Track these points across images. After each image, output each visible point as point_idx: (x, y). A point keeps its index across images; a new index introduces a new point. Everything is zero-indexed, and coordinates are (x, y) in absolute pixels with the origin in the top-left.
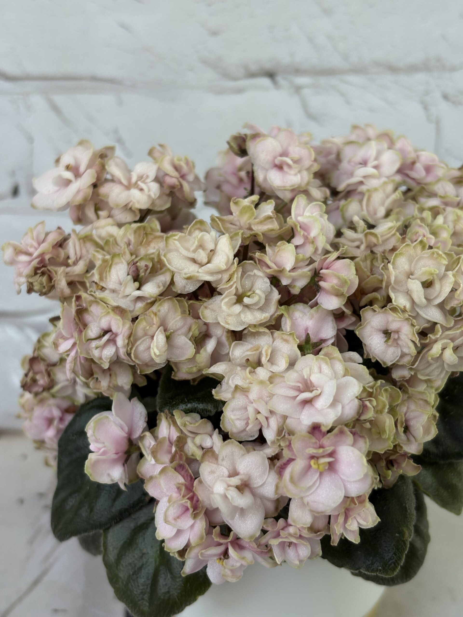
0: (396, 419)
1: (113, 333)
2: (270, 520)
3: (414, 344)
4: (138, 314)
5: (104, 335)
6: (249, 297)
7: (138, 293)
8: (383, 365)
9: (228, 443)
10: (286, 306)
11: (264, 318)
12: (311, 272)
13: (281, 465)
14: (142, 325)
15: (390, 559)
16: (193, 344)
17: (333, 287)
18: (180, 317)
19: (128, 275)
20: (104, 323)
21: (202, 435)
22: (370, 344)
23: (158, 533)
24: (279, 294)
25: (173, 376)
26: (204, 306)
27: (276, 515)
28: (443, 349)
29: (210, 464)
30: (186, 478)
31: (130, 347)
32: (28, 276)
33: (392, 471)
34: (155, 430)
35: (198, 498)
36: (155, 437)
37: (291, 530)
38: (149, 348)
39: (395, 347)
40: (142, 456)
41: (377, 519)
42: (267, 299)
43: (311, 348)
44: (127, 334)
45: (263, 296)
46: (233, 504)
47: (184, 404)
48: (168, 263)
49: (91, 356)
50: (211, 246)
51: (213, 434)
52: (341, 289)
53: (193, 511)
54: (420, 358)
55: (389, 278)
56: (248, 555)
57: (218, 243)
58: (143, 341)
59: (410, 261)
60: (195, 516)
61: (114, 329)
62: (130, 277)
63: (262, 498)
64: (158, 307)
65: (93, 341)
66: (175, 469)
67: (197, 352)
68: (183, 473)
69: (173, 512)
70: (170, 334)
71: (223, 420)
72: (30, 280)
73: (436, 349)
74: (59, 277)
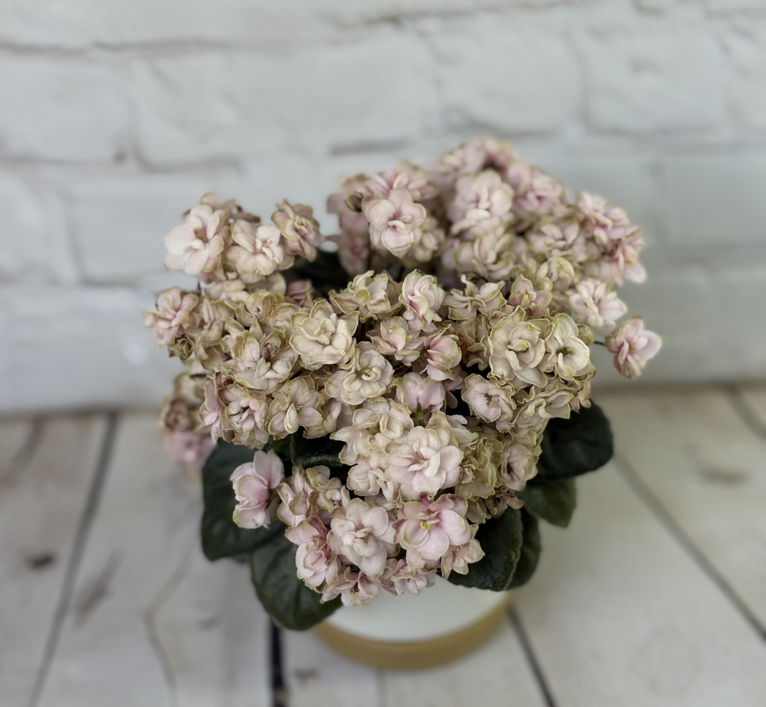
0: (499, 466)
1: (251, 410)
2: (391, 560)
3: (511, 407)
4: (271, 392)
5: (243, 412)
6: (366, 374)
7: (270, 374)
8: (486, 422)
9: (354, 501)
10: (400, 377)
11: (381, 392)
12: (420, 349)
13: (398, 523)
14: (276, 405)
15: (499, 578)
16: (320, 413)
17: (438, 365)
18: (308, 392)
19: (261, 357)
20: (244, 403)
21: (332, 490)
22: (475, 404)
23: (299, 573)
24: (393, 369)
25: (305, 435)
26: (328, 382)
27: (397, 554)
28: (537, 407)
29: (340, 519)
30: (320, 530)
31: (267, 423)
32: (170, 345)
33: (498, 508)
34: (290, 479)
35: (330, 548)
36: (291, 486)
37: (409, 569)
38: (283, 421)
39: (496, 407)
40: (281, 501)
41: (482, 553)
42: (383, 371)
43: (422, 414)
44: (263, 415)
45: (379, 373)
46: (360, 554)
47: (315, 457)
48: (295, 349)
49: (233, 428)
50: (332, 329)
51: (341, 489)
52: (446, 367)
53: (327, 560)
54: (517, 416)
55: (488, 348)
56: (374, 588)
57: (338, 324)
58: (278, 416)
59: (508, 332)
60: (328, 564)
61: (252, 407)
62: (262, 359)
63: (384, 543)
64: (288, 386)
65: (234, 417)
66: (311, 523)
67: (325, 418)
68: (317, 526)
69: (310, 559)
70: (300, 409)
71: (349, 482)
72: (172, 349)
73: (530, 410)
74: (197, 346)
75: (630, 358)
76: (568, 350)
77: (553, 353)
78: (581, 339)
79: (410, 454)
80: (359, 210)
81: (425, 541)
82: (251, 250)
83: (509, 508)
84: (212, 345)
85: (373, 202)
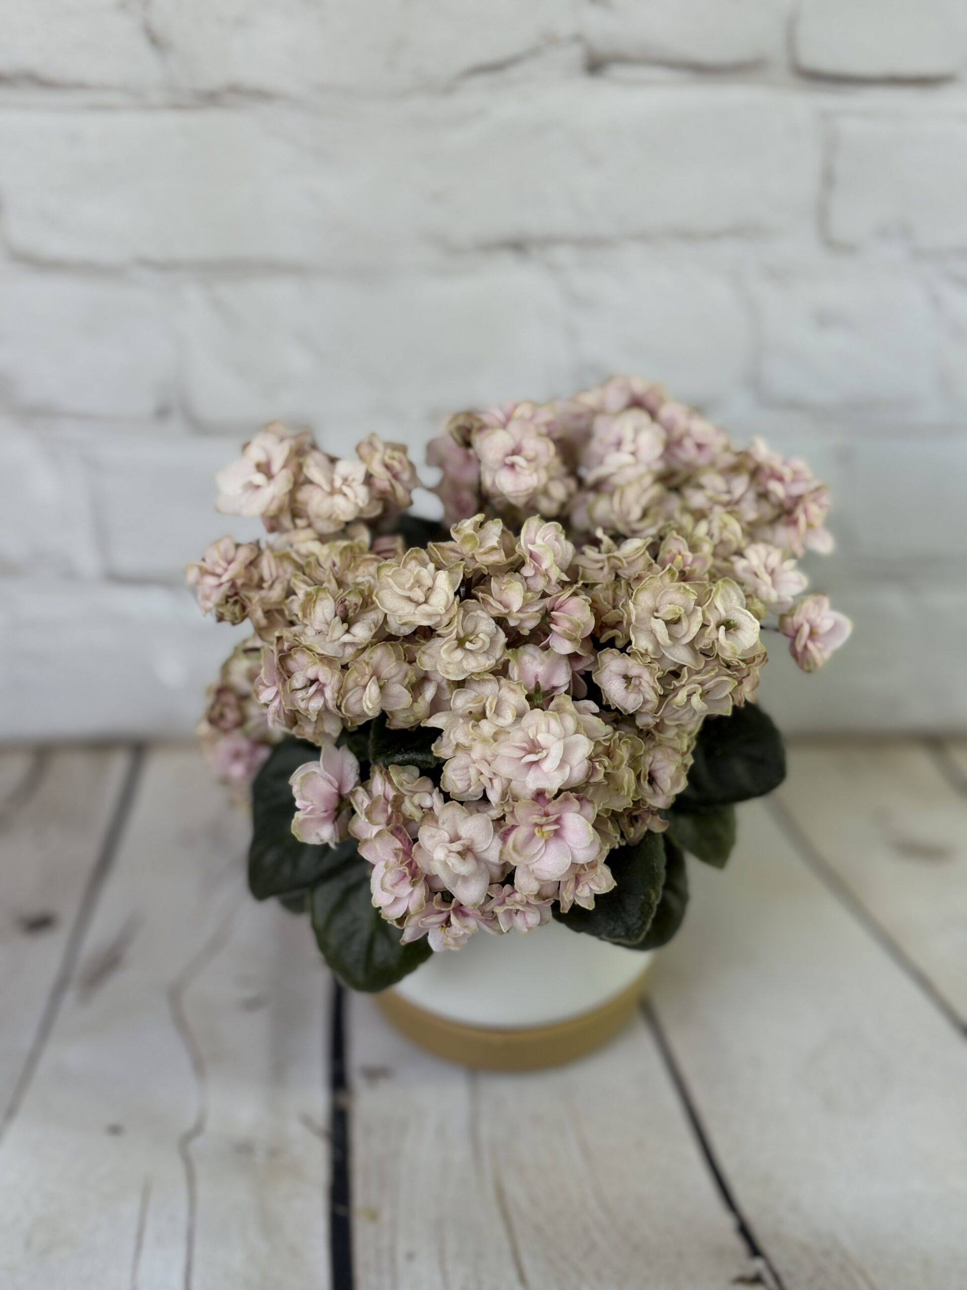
0: (638, 772)
1: (320, 683)
2: (495, 886)
3: (656, 692)
4: (347, 661)
5: (311, 686)
6: (471, 642)
7: (347, 638)
8: (624, 713)
9: (449, 805)
10: (514, 649)
11: (489, 666)
12: (541, 612)
13: (505, 830)
14: (353, 676)
15: (634, 924)
16: (410, 692)
17: (564, 631)
18: (394, 663)
19: (336, 616)
20: (311, 673)
21: (422, 794)
22: (609, 689)
23: (374, 900)
24: (506, 637)
25: (388, 724)
26: (421, 651)
27: (503, 880)
28: (689, 696)
29: (430, 828)
30: (404, 843)
31: (340, 700)
32: (218, 605)
33: (635, 829)
34: (368, 783)
35: (416, 864)
36: (369, 792)
37: (518, 897)
38: (361, 699)
39: (637, 693)
40: (353, 812)
41: (613, 883)
42: (493, 641)
43: (541, 697)
44: (336, 687)
45: (487, 640)
46: (454, 872)
47: (401, 754)
48: (381, 605)
49: (296, 707)
50: (428, 582)
51: (433, 792)
52: (574, 634)
53: (412, 879)
54: (665, 704)
55: (629, 615)
56: (472, 923)
57: (436, 577)
58: (355, 692)
59: (655, 596)
60: (414, 884)
61: (322, 679)
62: (338, 618)
63: (487, 862)
64: (370, 653)
65: (298, 692)
66: (392, 833)
67: (415, 700)
68: (400, 837)
69: (390, 879)
70: (384, 684)
71: (444, 780)
72: (221, 610)
73: (681, 696)
74: (253, 607)
75: (810, 645)
76: (732, 622)
77: (713, 625)
78: (749, 610)
79: (524, 741)
80: (468, 444)
81: (540, 855)
82: (327, 488)
83: (649, 833)
84: (274, 607)
85: (486, 432)
